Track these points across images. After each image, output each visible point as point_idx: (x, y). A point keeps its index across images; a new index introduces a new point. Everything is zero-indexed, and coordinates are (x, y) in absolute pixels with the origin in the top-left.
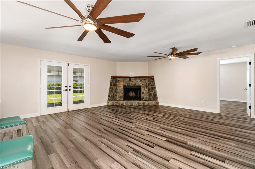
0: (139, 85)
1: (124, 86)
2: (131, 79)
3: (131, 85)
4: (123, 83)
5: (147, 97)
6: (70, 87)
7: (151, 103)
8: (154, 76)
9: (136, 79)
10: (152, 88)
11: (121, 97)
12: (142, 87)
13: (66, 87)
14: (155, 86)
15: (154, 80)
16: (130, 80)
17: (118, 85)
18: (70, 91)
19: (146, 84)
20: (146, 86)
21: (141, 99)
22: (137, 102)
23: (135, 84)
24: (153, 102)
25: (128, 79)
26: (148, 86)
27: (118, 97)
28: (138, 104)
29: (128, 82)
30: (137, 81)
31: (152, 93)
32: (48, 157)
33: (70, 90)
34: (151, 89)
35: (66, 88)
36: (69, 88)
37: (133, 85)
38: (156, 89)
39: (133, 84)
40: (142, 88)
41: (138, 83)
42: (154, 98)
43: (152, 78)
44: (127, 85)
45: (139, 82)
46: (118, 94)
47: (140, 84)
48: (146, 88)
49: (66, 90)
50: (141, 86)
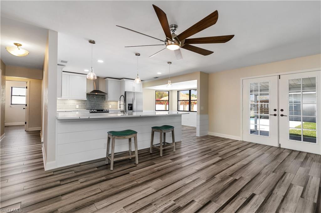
6: (282, 110)
13: (275, 110)
18: (282, 117)
33: (282, 115)
35: (276, 113)
36: (281, 113)
49: (275, 115)
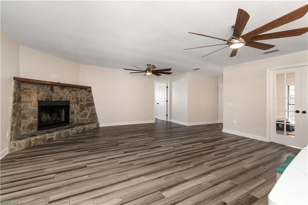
0: (67, 100)
1: (39, 102)
2: (55, 87)
3: (54, 100)
4: (38, 96)
5: (78, 119)
7: (92, 127)
8: (90, 88)
9: (63, 89)
10: (88, 104)
11: (31, 126)
12: (70, 103)
14: (93, 101)
15: (91, 92)
16: (52, 90)
17: (23, 99)
19: (77, 98)
20: (77, 102)
21: (70, 123)
22: (76, 129)
23: (61, 98)
24: (94, 124)
25: (49, 88)
26: (80, 102)
27: (23, 128)
28: (77, 132)
29: (49, 93)
30: (65, 94)
31: (87, 112)
32: (261, 198)
34: (86, 107)
37: (57, 100)
38: (94, 106)
39: (58, 98)
40: (71, 105)
41: (66, 96)
42: (92, 119)
43: (87, 90)
44: (46, 99)
45: (68, 94)
46: (24, 121)
47: (68, 98)
48: (76, 105)
50: (70, 101)
